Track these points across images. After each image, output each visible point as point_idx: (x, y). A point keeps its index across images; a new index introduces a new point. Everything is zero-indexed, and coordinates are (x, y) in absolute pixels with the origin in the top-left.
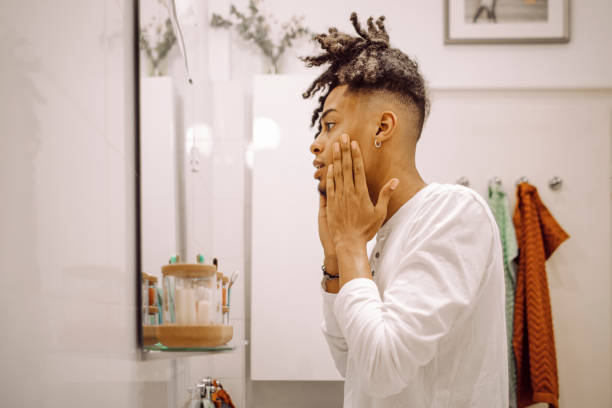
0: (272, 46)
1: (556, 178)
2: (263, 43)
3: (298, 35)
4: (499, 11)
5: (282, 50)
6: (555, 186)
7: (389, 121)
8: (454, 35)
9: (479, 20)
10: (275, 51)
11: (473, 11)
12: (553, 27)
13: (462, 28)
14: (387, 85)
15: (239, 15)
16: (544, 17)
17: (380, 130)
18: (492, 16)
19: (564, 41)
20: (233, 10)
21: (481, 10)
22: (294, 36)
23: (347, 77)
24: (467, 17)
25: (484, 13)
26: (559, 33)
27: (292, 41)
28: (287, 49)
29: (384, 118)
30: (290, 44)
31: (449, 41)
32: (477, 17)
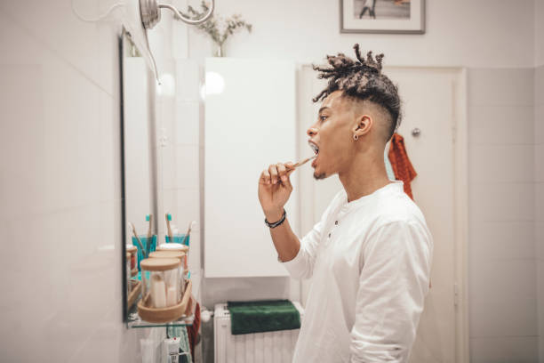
0: (219, 35)
1: (416, 129)
2: (213, 32)
3: (237, 27)
4: (377, 10)
5: (225, 37)
6: (415, 134)
7: (366, 122)
8: (346, 26)
9: (364, 17)
10: (221, 38)
11: (360, 11)
12: (414, 23)
13: (352, 22)
14: (371, 97)
15: (194, 12)
16: (408, 16)
17: (359, 127)
18: (372, 14)
19: (421, 32)
20: (190, 9)
21: (365, 9)
22: (234, 27)
23: (344, 86)
24: (355, 14)
25: (367, 12)
26: (418, 27)
27: (233, 30)
28: (230, 36)
29: (363, 119)
30: (231, 32)
31: (343, 31)
32: (362, 14)
